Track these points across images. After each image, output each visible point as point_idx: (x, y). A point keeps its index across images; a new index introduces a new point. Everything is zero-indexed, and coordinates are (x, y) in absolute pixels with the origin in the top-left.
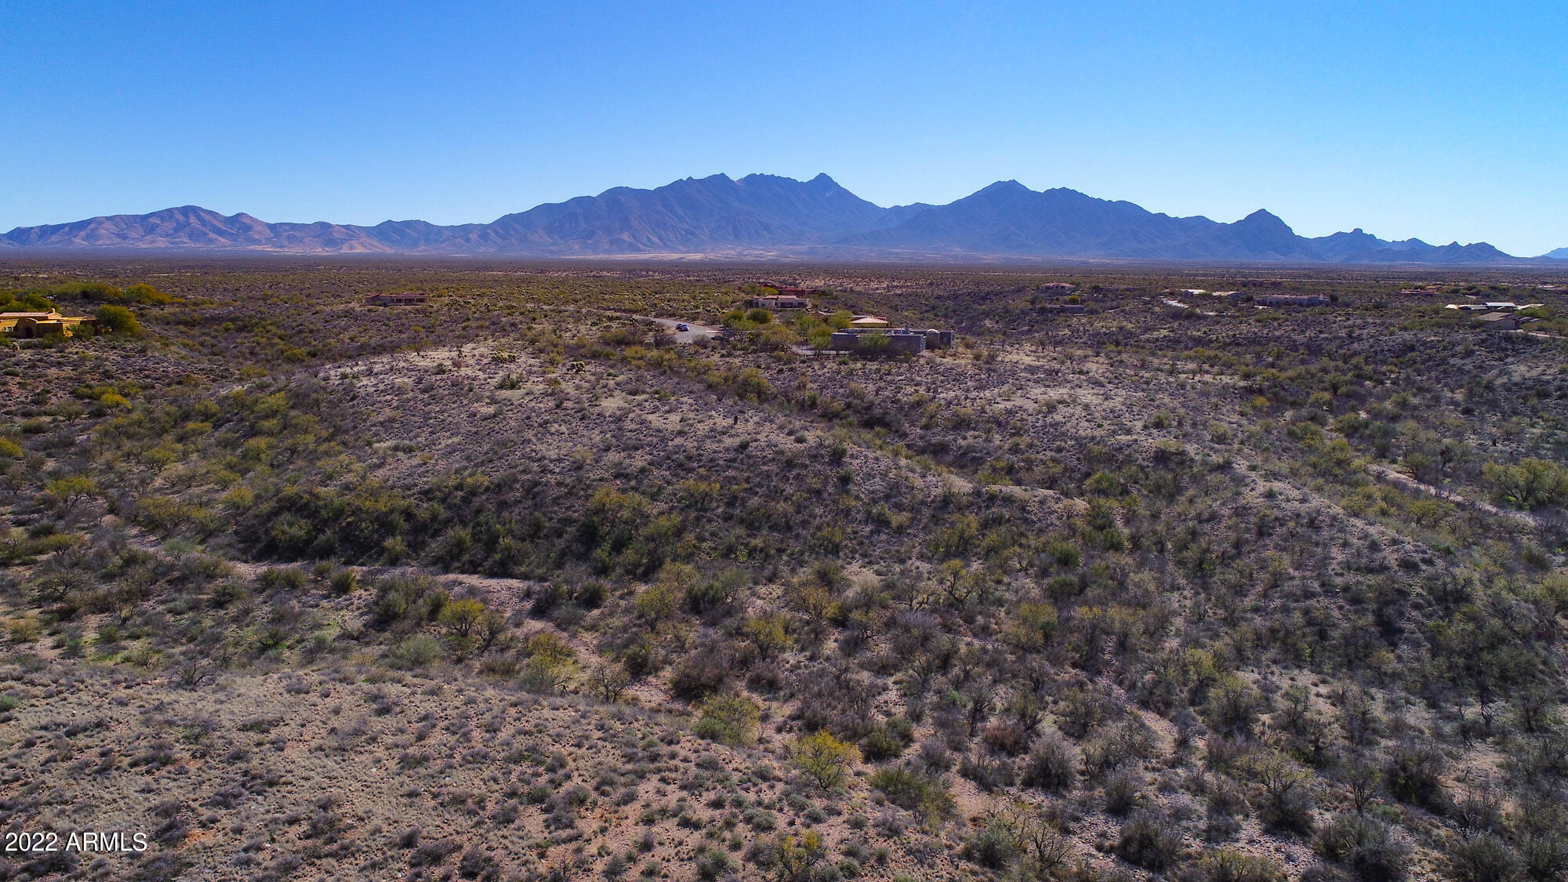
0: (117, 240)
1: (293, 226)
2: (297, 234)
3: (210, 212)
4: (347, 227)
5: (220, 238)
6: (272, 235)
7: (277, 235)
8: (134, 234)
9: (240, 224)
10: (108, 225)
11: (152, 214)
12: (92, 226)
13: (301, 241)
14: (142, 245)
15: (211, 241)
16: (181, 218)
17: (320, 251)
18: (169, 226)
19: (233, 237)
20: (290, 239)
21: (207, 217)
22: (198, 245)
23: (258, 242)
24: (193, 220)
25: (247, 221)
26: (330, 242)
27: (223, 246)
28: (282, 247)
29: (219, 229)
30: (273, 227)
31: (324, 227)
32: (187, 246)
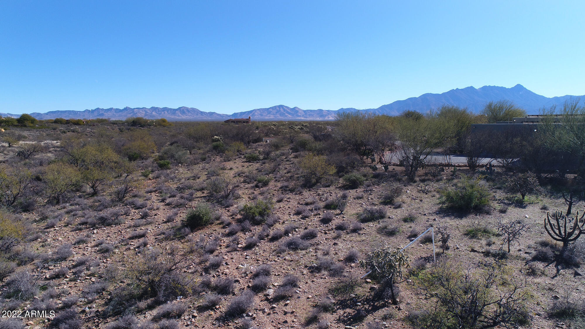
0: (260, 116)
1: (311, 111)
2: (312, 113)
3: (287, 107)
4: (328, 111)
5: (289, 115)
6: (304, 114)
7: (306, 114)
8: (265, 114)
9: (295, 110)
10: (258, 112)
11: (270, 108)
12: (254, 112)
13: (312, 115)
14: (267, 118)
15: (286, 116)
16: (278, 108)
17: (318, 119)
18: (274, 111)
19: (292, 115)
20: (310, 115)
21: (286, 109)
22: (282, 117)
23: (300, 116)
24: (281, 109)
25: (297, 109)
26: (322, 116)
27: (289, 118)
28: (307, 118)
29: (288, 112)
30: (305, 111)
31: (321, 111)
32: (280, 118)
